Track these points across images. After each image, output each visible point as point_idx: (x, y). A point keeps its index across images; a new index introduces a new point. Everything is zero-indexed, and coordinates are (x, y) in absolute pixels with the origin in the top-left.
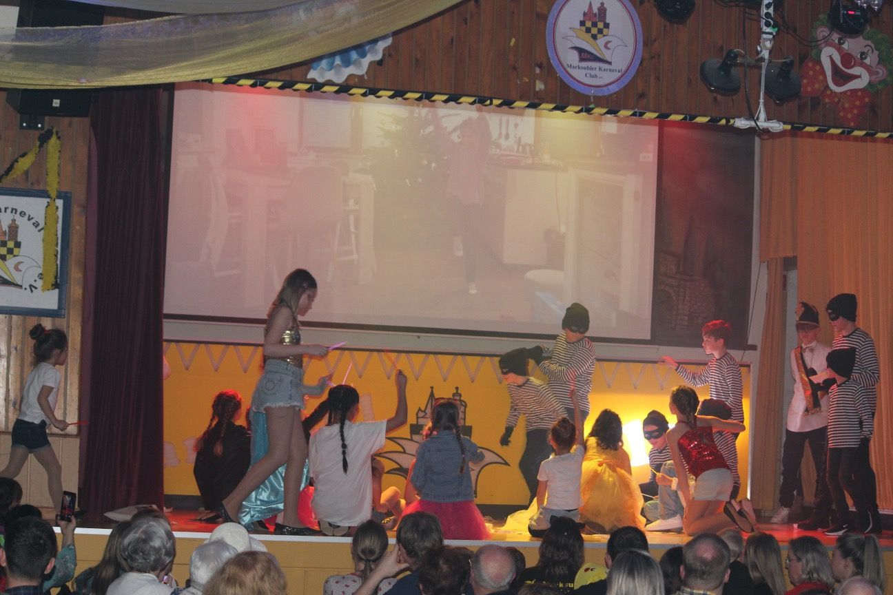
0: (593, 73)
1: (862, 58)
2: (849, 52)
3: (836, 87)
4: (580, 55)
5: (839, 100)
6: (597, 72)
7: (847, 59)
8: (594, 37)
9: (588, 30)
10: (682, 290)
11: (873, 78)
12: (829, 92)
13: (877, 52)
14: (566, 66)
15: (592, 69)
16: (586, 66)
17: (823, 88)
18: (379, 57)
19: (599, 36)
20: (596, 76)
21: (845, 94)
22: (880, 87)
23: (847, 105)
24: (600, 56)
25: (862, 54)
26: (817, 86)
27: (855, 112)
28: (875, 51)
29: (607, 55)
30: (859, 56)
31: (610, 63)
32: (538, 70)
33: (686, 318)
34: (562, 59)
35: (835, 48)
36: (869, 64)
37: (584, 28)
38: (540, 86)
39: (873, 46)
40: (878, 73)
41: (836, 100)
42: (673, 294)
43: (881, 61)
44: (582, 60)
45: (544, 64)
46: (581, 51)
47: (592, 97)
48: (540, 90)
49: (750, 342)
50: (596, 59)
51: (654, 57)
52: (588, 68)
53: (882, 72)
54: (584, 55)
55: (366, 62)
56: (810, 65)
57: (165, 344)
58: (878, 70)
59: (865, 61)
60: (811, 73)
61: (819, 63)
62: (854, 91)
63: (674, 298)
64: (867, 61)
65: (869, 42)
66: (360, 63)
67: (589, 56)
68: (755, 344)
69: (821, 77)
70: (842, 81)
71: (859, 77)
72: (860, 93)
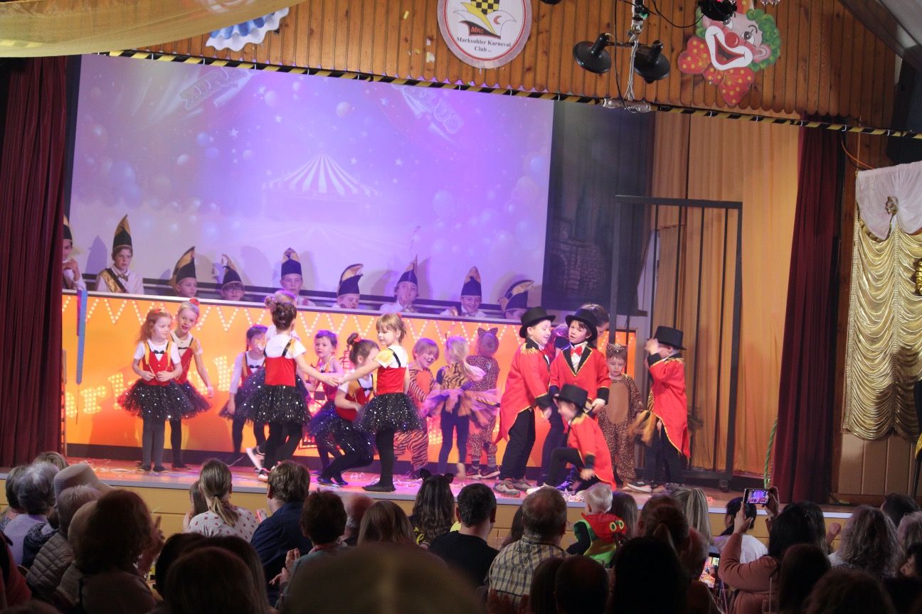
0: (482, 46)
1: (746, 38)
2: (733, 31)
3: (719, 65)
4: (470, 29)
5: (722, 78)
6: (486, 46)
7: (731, 38)
8: (485, 12)
9: (479, 5)
10: (573, 255)
11: (756, 57)
12: (712, 70)
13: (761, 32)
14: (456, 39)
15: (481, 42)
16: (475, 39)
17: (706, 67)
18: (276, 26)
19: (489, 11)
20: (485, 50)
21: (729, 72)
22: (763, 66)
23: (729, 83)
24: (489, 30)
25: (746, 33)
26: (700, 64)
27: (738, 89)
28: (758, 31)
29: (496, 29)
30: (743, 36)
31: (499, 37)
32: (429, 43)
33: (578, 283)
34: (453, 32)
35: (719, 27)
36: (752, 43)
37: (474, 3)
38: (430, 58)
39: (757, 26)
40: (761, 52)
41: (719, 77)
42: (564, 259)
43: (764, 41)
44: (472, 33)
45: (435, 37)
46: (471, 25)
47: (480, 70)
48: (431, 62)
49: (640, 308)
50: (486, 33)
51: (542, 33)
52: (477, 42)
53: (765, 52)
54: (474, 29)
55: (263, 31)
56: (695, 43)
57: (64, 296)
58: (762, 50)
59: (749, 40)
60: (695, 51)
61: (704, 42)
62: (737, 70)
63: (566, 263)
64: (751, 41)
65: (753, 23)
66: (257, 31)
67: (478, 30)
68: (645, 310)
69: (705, 56)
70: (725, 59)
71: (743, 55)
72: (742, 72)
